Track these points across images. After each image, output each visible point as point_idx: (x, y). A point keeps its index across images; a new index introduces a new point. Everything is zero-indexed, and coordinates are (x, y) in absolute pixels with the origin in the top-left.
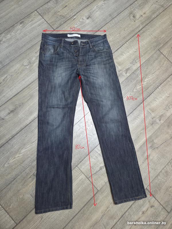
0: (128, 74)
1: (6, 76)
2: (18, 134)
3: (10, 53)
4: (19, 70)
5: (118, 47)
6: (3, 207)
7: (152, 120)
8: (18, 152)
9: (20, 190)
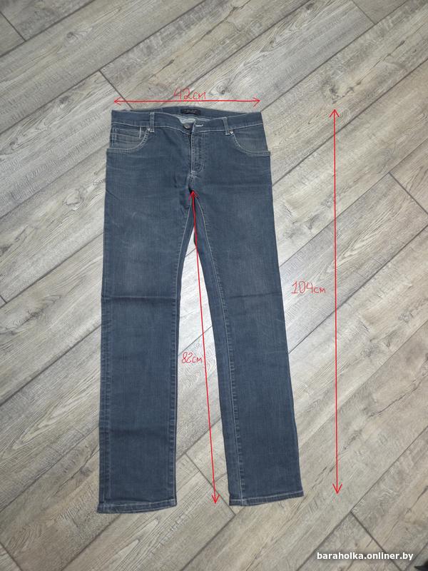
0: (315, 231)
1: (22, 228)
2: (47, 372)
3: (34, 173)
4: (53, 214)
5: (293, 165)
6: (5, 549)
7: (369, 343)
8: (46, 413)
9: (47, 508)
